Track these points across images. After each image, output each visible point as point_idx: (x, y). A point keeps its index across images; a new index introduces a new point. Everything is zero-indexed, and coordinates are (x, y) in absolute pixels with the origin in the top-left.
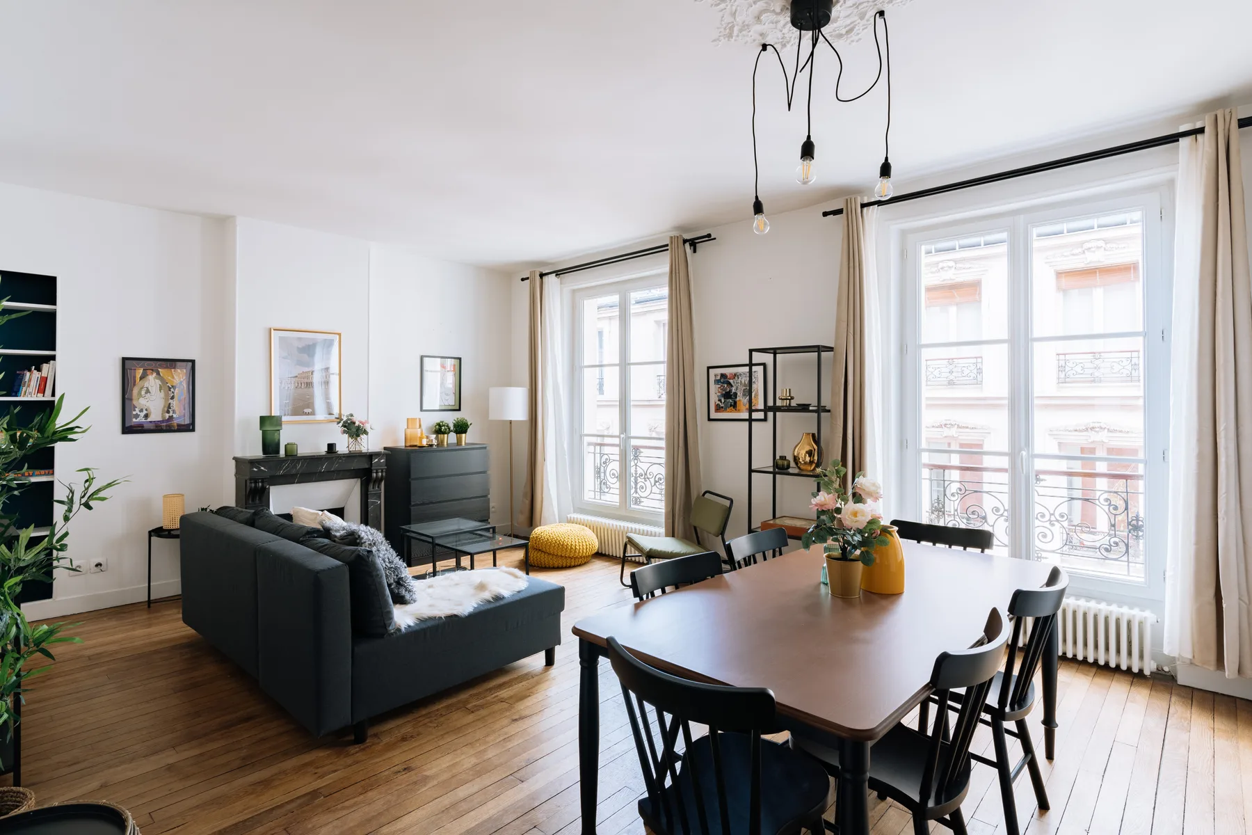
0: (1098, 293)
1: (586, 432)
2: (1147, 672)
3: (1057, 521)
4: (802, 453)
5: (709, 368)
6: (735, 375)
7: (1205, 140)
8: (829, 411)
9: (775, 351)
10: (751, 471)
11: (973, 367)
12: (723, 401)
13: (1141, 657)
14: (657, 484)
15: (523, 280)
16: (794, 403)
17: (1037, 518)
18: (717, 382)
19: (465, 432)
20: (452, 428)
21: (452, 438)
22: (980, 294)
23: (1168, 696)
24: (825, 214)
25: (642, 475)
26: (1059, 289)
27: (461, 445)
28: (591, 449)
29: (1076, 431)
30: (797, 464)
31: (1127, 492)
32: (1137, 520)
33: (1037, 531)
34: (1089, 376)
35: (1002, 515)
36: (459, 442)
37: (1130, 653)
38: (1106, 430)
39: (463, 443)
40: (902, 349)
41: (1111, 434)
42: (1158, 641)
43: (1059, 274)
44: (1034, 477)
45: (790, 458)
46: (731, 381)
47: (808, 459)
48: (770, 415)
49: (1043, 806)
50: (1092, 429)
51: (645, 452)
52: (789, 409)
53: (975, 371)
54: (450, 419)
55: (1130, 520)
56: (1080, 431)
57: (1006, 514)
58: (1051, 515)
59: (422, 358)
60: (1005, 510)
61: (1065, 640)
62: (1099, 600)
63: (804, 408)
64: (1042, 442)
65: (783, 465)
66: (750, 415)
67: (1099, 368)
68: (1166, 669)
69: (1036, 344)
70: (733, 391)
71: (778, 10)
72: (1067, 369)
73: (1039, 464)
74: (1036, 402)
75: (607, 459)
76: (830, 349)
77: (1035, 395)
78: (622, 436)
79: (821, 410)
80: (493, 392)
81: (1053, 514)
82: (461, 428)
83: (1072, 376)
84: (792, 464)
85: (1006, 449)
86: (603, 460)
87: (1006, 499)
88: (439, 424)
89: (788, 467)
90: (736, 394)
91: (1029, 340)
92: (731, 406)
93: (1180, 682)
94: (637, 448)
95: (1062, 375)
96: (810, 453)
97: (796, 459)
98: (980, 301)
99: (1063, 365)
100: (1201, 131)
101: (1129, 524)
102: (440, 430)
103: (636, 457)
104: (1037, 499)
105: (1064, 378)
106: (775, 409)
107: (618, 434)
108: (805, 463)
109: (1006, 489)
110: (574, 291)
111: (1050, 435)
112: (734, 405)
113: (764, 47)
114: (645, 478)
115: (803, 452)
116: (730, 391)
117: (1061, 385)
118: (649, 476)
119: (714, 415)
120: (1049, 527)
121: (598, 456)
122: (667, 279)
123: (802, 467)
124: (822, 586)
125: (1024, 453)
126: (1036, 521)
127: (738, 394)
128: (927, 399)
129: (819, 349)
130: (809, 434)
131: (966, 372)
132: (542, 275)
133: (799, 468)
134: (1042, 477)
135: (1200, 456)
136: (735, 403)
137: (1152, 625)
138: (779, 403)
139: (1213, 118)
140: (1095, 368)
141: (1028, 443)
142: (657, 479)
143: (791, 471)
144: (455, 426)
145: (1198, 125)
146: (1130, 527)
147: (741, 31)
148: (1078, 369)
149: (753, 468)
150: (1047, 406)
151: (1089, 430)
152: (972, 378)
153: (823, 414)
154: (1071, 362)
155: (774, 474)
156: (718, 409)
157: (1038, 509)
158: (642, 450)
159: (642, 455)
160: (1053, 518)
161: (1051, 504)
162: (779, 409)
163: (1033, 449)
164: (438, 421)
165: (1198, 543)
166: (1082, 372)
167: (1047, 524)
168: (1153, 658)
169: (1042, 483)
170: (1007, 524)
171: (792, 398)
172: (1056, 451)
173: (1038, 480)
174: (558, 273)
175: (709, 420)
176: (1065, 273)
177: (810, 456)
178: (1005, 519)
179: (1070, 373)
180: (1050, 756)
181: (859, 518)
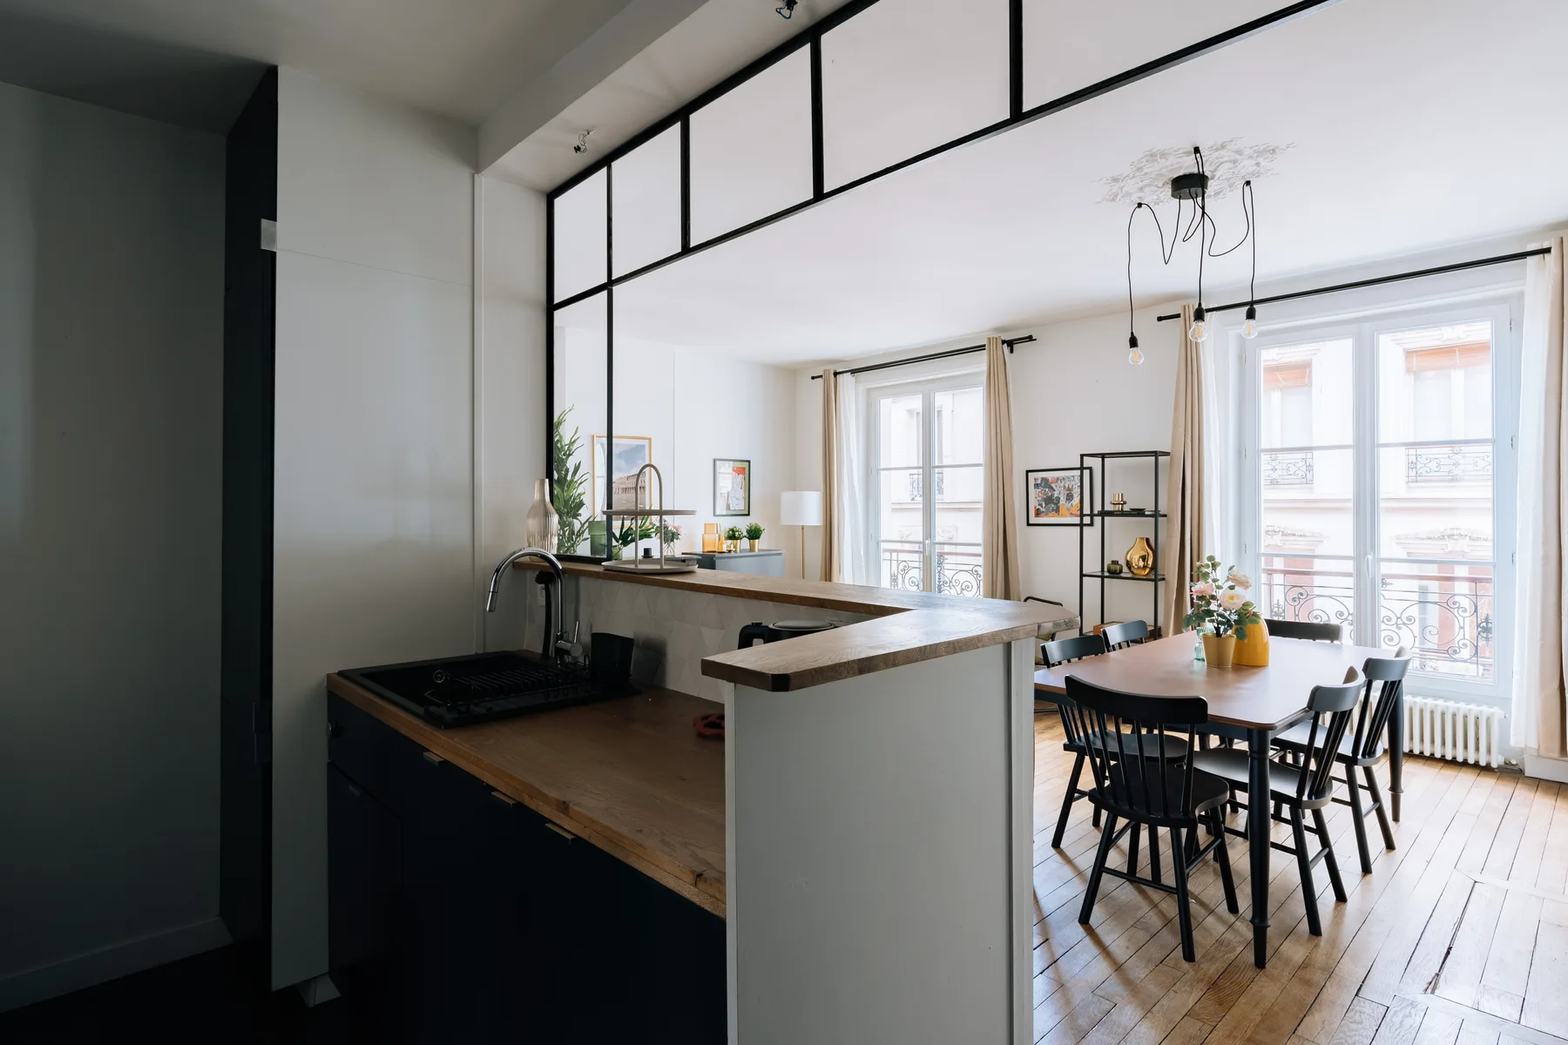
0: (1458, 376)
1: (882, 538)
2: (1494, 765)
3: (1404, 624)
4: (1136, 561)
5: (1028, 472)
6: (1058, 479)
7: (1551, 259)
8: (1165, 516)
9: (1103, 456)
10: (1082, 575)
11: (1301, 464)
12: (1044, 505)
13: (1489, 751)
14: (964, 592)
15: (813, 378)
16: (1126, 508)
17: (1383, 622)
18: (1037, 486)
19: (758, 538)
20: (745, 534)
21: (744, 543)
22: (1310, 376)
23: (1514, 785)
24: (1160, 319)
25: (946, 583)
26: (1409, 370)
27: (754, 551)
28: (887, 556)
29: (1430, 538)
30: (1130, 568)
31: (1477, 595)
32: (1487, 622)
33: (1383, 634)
34: (1445, 474)
35: (1346, 619)
36: (752, 549)
37: (1477, 749)
38: (1468, 538)
39: (756, 550)
40: (1241, 453)
41: (1472, 543)
42: (1505, 736)
43: (1409, 354)
44: (1380, 581)
45: (1122, 562)
46: (1053, 485)
47: (1141, 564)
48: (1098, 520)
49: (1390, 846)
50: (1450, 536)
51: (950, 559)
52: (1123, 514)
53: (1304, 468)
54: (742, 525)
55: (1479, 622)
56: (1434, 539)
57: (1350, 618)
58: (1398, 618)
59: (715, 461)
60: (1349, 614)
61: (1411, 738)
62: (1446, 699)
63: (1139, 513)
64: (1388, 546)
65: (1116, 570)
66: (1082, 520)
67: (1459, 464)
68: (1514, 762)
69: (1382, 450)
70: (1056, 495)
71: (1160, 184)
72: (1419, 466)
73: (1385, 568)
74: (1382, 504)
75: (905, 566)
76: (1167, 454)
77: (1382, 496)
78: (927, 542)
79: (1156, 515)
80: (787, 497)
81: (1400, 618)
82: (754, 534)
83: (1424, 474)
84: (1125, 569)
85: (1350, 552)
86: (901, 567)
87: (1350, 603)
88: (732, 530)
89: (1121, 571)
90: (1058, 499)
91: (1375, 446)
92: (1053, 510)
93: (1526, 775)
94: (941, 555)
95: (1413, 473)
96: (1144, 558)
97: (1129, 564)
98: (1311, 385)
99: (1415, 461)
100: (1548, 250)
101: (1478, 626)
102: (733, 536)
103: (940, 564)
104: (1383, 602)
105: (1415, 474)
106: (1103, 514)
107: (921, 540)
108: (1139, 568)
109: (1351, 593)
110: (869, 390)
111: (1397, 543)
112: (1057, 510)
113: (1140, 205)
114: (949, 586)
115: (1136, 557)
116: (1052, 495)
117: (1411, 484)
118: (954, 584)
119: (1033, 520)
120: (1396, 630)
121: (894, 563)
122: (984, 379)
123: (1135, 571)
124: (1195, 661)
125: (1370, 557)
126: (1382, 625)
127: (1062, 498)
128: (1266, 501)
129: (1156, 454)
130: (1142, 539)
131: (1292, 469)
132: (836, 374)
133: (1132, 572)
134: (1388, 581)
135: (1545, 557)
136: (1058, 508)
137: (1500, 721)
138: (1108, 507)
139: (1559, 241)
140: (1454, 464)
141: (1374, 547)
142: (964, 587)
143: (1123, 575)
144: (748, 532)
145: (1545, 246)
146: (1480, 629)
147: (1122, 197)
148: (1433, 465)
149: (1084, 573)
150: (1394, 510)
151: (1446, 537)
152: (1299, 477)
153: (1160, 519)
154: (1424, 457)
155: (1103, 577)
156: (1038, 513)
157: (1384, 613)
158: (946, 557)
159: (946, 561)
160: (1400, 622)
161: (1398, 607)
162: (1111, 514)
163: (1379, 554)
164: (731, 527)
165: (1543, 638)
166: (1437, 469)
167: (1394, 628)
168: (1501, 752)
169: (1388, 587)
170: (1352, 627)
171: (1125, 503)
172: (1405, 557)
173: (1384, 584)
174: (853, 372)
175: (1029, 524)
176: (1416, 352)
177: (1144, 560)
178: (1349, 624)
179: (1423, 471)
180: (1396, 818)
181: (1235, 601)
